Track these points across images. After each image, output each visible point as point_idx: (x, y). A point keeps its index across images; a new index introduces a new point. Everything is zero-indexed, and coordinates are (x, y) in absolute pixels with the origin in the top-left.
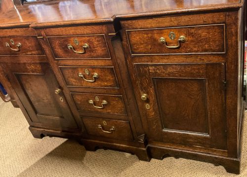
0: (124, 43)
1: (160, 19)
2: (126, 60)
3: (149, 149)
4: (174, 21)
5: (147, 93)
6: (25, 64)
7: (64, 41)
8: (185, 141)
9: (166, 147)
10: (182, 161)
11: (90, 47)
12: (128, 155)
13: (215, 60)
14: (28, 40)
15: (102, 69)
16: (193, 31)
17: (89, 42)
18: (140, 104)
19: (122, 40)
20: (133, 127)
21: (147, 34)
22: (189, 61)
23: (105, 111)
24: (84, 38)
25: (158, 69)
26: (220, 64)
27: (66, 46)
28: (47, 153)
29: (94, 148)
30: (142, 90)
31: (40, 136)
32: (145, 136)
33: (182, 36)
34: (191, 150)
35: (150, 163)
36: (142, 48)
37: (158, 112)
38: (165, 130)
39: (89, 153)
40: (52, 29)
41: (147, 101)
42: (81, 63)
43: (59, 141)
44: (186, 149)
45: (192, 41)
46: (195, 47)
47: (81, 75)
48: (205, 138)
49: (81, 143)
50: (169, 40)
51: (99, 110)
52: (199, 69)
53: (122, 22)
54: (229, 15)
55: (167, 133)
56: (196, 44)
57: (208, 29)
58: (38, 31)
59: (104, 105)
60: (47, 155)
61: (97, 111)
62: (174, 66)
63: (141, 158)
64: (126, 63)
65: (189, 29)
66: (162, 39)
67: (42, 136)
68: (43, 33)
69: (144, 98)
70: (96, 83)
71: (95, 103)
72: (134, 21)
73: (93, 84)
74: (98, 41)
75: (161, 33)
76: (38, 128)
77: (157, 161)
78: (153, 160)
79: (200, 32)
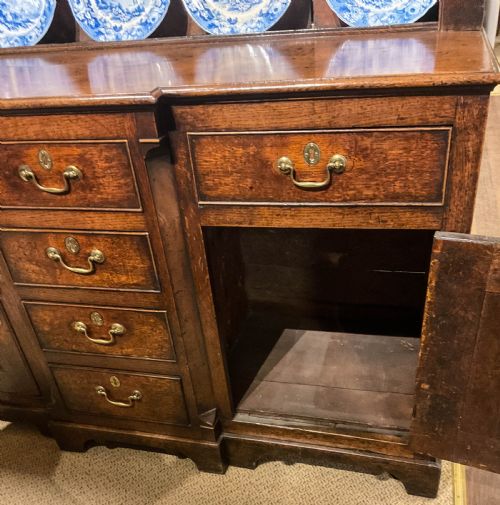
0: (181, 168)
2: (182, 217)
3: (225, 443)
4: (321, 111)
7: (10, 158)
11: (84, 177)
12: (169, 459)
15: (116, 238)
16: (367, 142)
17: (81, 160)
19: (173, 161)
23: (117, 352)
24: (66, 151)
27: (16, 172)
32: (218, 413)
33: (337, 157)
36: (228, 185)
39: (68, 458)
42: (56, 220)
44: (315, 442)
45: (362, 171)
46: (368, 187)
47: (53, 253)
50: (303, 166)
51: (102, 349)
53: (178, 110)
56: (371, 179)
57: (408, 139)
59: (115, 335)
61: (94, 352)
63: (203, 466)
64: (183, 224)
66: (285, 162)
70: (96, 277)
71: (90, 332)
72: (211, 109)
74: (108, 160)
75: (284, 145)
77: (241, 471)
78: (233, 470)
79: (386, 145)
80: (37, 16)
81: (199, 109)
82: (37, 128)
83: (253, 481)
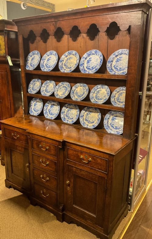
0: (65, 152)
1: (82, 148)
2: (64, 160)
3: (64, 215)
4: (88, 151)
5: (70, 181)
6: (17, 146)
7: (39, 142)
8: (83, 216)
9: (73, 216)
10: (80, 228)
11: (49, 149)
12: (52, 215)
13: (103, 175)
14: (23, 135)
15: (51, 161)
16: (95, 158)
17: (49, 146)
18: (65, 186)
19: (64, 151)
20: (58, 198)
21: (76, 152)
22: (92, 171)
23: (47, 184)
24: (47, 144)
25: (77, 170)
26: (104, 178)
27: (39, 145)
28: (9, 198)
29: (35, 204)
30: (68, 179)
31: (9, 187)
32: (64, 206)
35: (62, 224)
36: (72, 157)
39: (31, 206)
40: (35, 136)
41: (69, 185)
42: (42, 154)
43: (18, 193)
44: (83, 221)
45: (94, 162)
46: (95, 166)
47: (41, 160)
48: (93, 217)
49: (29, 198)
51: (44, 182)
52: (95, 177)
53: (66, 143)
54: (110, 157)
55: (75, 208)
58: (29, 134)
59: (47, 180)
60: (8, 199)
61: (42, 182)
62: (84, 171)
63: (58, 219)
64: (64, 162)
66: (82, 157)
67: (10, 187)
68: (31, 136)
69: (67, 183)
70: (47, 167)
71: (43, 178)
72: (71, 144)
73: (45, 167)
74: (53, 148)
75: (82, 154)
76: (10, 181)
77: (66, 223)
78: (64, 222)
79: (98, 159)
80: (55, 114)
81: (69, 144)
82: (44, 139)
83: (68, 227)
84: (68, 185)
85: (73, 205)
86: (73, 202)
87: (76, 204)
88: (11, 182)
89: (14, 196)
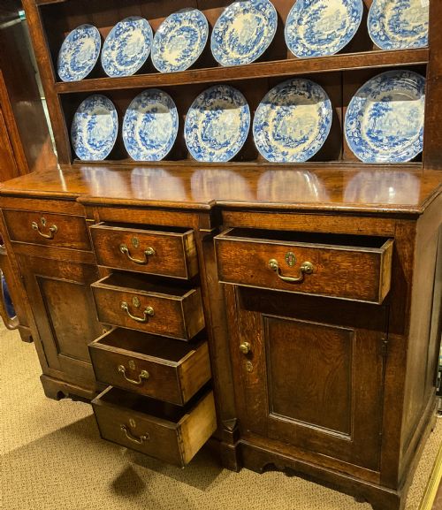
3: (240, 448)
5: (252, 342)
6: (56, 261)
7: (116, 238)
8: (305, 442)
9: (271, 449)
10: (298, 482)
14: (69, 221)
16: (327, 256)
18: (236, 360)
21: (249, 249)
27: (118, 247)
28: (63, 426)
30: (243, 335)
31: (56, 395)
32: (238, 422)
33: (308, 263)
34: (316, 462)
35: (238, 476)
37: (265, 380)
38: (273, 416)
41: (250, 355)
44: (305, 458)
45: (324, 274)
46: (328, 286)
47: (125, 305)
50: (286, 267)
55: (276, 422)
56: (329, 280)
57: (353, 256)
60: (61, 429)
65: (321, 252)
66: (273, 262)
67: (60, 396)
68: (96, 214)
69: (244, 349)
70: (148, 325)
74: (170, 246)
75: (273, 251)
76: (55, 379)
77: (252, 473)
78: (245, 471)
79: (339, 259)
83: (258, 482)
84: (246, 355)
85: (271, 415)
86: (267, 406)
87: (277, 411)
88: (62, 380)
89: (76, 419)
